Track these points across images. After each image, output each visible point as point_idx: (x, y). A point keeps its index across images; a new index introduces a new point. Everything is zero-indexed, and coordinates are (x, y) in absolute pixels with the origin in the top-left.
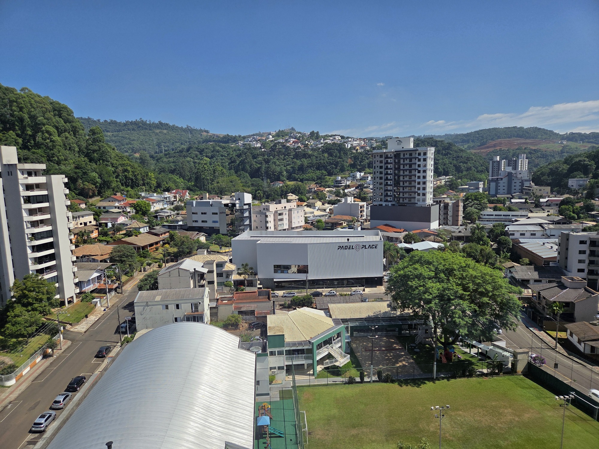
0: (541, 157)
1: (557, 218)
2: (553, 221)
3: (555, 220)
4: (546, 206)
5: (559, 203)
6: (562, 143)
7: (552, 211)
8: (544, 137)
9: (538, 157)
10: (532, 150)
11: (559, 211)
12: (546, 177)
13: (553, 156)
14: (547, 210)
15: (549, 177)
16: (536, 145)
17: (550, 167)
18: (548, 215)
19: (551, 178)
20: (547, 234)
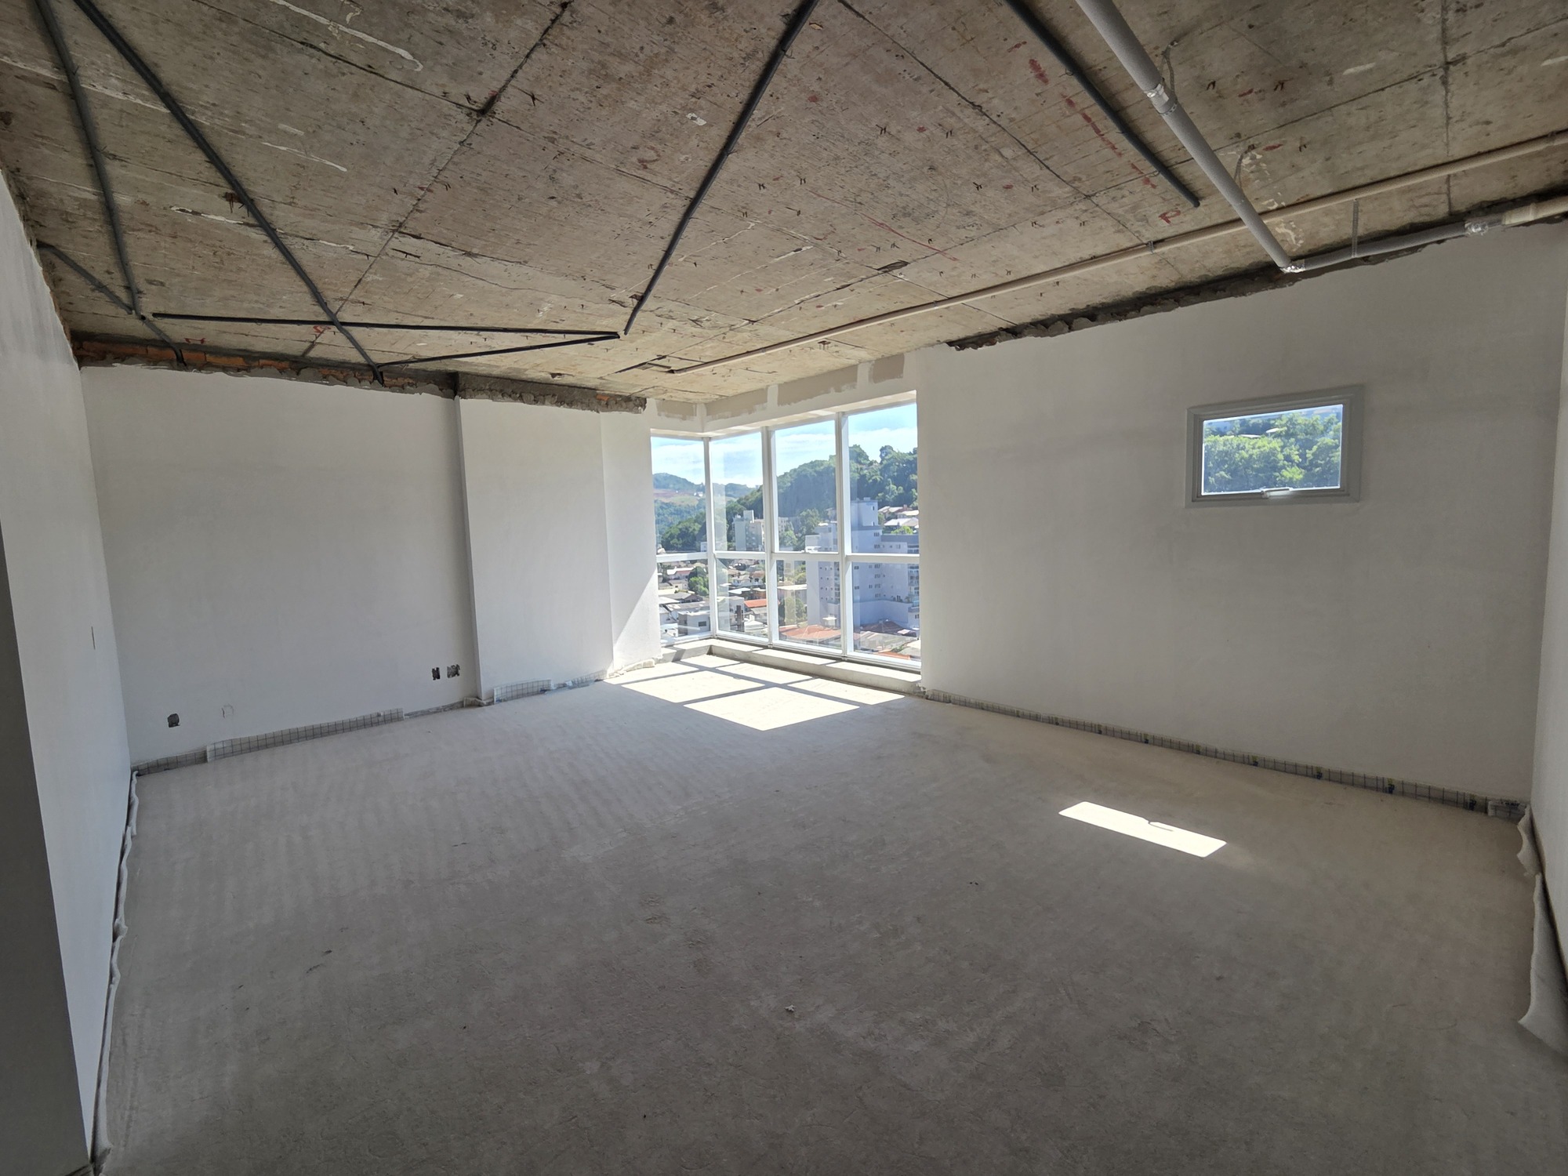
0: (674, 514)
1: (685, 596)
2: (682, 599)
3: (683, 598)
4: (675, 579)
5: (688, 574)
6: (697, 495)
7: (680, 586)
8: (677, 487)
9: (671, 514)
10: (663, 503)
11: (689, 585)
12: (675, 540)
13: (689, 512)
14: (674, 585)
15: (679, 540)
16: (670, 497)
17: (680, 527)
18: (676, 592)
19: (681, 542)
20: (672, 618)
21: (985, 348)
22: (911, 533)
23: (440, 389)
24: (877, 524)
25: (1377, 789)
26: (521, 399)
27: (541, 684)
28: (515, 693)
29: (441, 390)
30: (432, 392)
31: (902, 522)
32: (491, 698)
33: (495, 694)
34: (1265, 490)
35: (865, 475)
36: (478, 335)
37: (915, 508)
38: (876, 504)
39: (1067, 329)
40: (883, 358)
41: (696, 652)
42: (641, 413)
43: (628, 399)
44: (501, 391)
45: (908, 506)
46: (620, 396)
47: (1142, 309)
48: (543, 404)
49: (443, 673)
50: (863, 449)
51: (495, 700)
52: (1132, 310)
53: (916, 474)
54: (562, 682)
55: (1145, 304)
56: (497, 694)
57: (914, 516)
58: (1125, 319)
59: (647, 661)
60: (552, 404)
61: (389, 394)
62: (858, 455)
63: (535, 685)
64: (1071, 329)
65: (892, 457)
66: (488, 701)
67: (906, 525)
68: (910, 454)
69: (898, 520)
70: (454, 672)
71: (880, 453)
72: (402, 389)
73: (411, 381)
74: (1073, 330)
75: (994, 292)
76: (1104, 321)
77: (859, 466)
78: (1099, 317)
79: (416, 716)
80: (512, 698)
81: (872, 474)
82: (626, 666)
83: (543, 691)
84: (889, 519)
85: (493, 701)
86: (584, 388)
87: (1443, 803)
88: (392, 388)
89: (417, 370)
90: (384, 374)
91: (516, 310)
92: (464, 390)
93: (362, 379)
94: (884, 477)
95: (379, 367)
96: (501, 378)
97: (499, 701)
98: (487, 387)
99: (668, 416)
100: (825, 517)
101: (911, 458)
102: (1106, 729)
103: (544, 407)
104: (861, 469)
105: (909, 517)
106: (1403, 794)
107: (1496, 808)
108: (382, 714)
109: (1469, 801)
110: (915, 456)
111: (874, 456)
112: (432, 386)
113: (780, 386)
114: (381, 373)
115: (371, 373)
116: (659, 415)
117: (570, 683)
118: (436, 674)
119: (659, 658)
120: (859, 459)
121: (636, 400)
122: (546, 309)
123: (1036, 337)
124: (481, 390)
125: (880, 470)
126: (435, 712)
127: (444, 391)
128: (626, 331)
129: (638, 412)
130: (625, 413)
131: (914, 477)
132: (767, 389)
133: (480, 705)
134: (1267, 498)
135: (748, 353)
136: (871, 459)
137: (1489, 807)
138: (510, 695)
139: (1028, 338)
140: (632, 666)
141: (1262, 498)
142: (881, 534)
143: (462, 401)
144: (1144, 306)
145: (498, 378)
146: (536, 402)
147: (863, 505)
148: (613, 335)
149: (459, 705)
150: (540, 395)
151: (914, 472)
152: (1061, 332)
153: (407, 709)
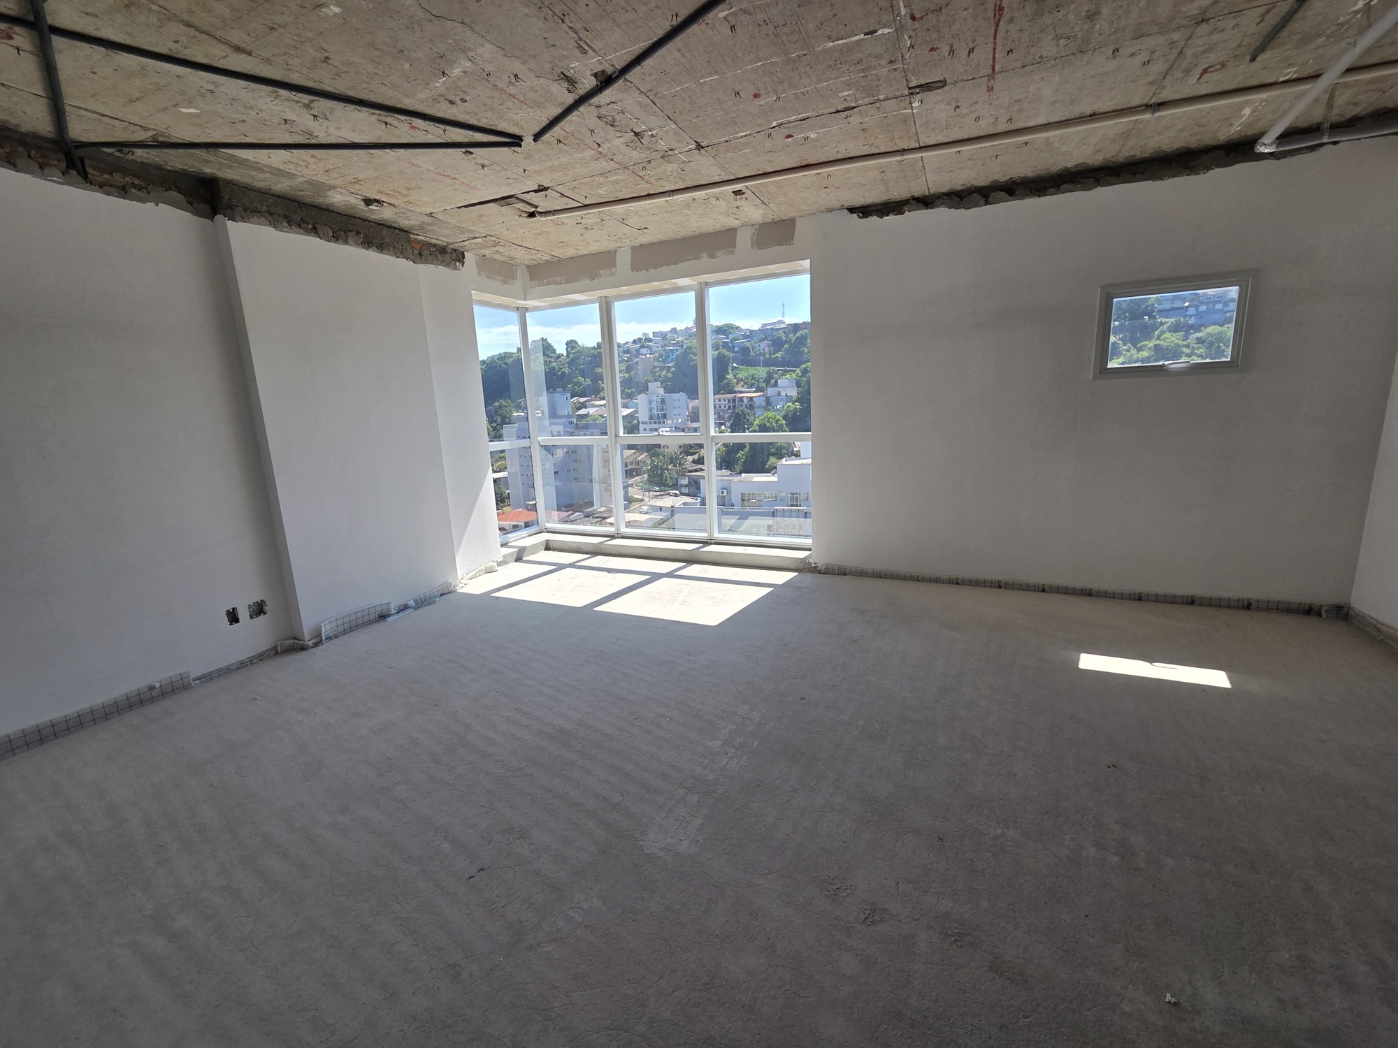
21: (891, 217)
22: (601, 421)
23: (188, 202)
24: (570, 413)
25: (1238, 608)
26: (315, 231)
27: (378, 609)
28: (347, 625)
29: (190, 203)
30: (176, 205)
31: (591, 411)
32: (317, 637)
33: (323, 631)
34: (1166, 363)
35: (554, 367)
36: (308, 106)
37: (603, 399)
38: (569, 395)
39: (983, 201)
40: (774, 223)
41: (534, 549)
42: (459, 270)
43: (442, 250)
44: (286, 217)
45: (596, 397)
46: (434, 245)
47: (1061, 187)
48: (346, 242)
49: (243, 614)
50: (550, 342)
51: (324, 638)
52: (1051, 187)
53: (601, 368)
54: (402, 602)
55: (1064, 182)
56: (325, 631)
57: (601, 405)
58: (1044, 196)
59: (489, 565)
60: (357, 244)
61: (98, 196)
62: (547, 348)
63: (372, 611)
64: (987, 203)
65: (578, 351)
66: (314, 641)
67: (595, 414)
68: (594, 348)
69: (588, 409)
70: (258, 610)
71: (566, 347)
72: (123, 192)
73: (137, 182)
74: (990, 204)
75: (962, 146)
76: (1022, 197)
77: (548, 359)
78: (1017, 193)
79: (211, 679)
80: (344, 632)
81: (561, 367)
82: (467, 574)
83: (383, 617)
84: (579, 409)
85: (321, 641)
86: (395, 228)
87: (1288, 612)
88: (102, 187)
89: (144, 166)
90: (87, 162)
91: (407, 66)
92: (230, 207)
93: (46, 165)
94: (571, 369)
95: (76, 147)
96: (285, 198)
97: (329, 638)
98: (265, 208)
99: (488, 277)
100: (519, 408)
101: (595, 352)
102: (1006, 583)
103: (347, 247)
104: (550, 362)
105: (597, 406)
106: (1258, 609)
107: (1327, 611)
108: (157, 685)
109: (1307, 609)
110: (598, 350)
111: (561, 349)
112: (174, 194)
113: (634, 248)
114: (82, 160)
115: (61, 156)
116: (480, 274)
117: (412, 603)
118: (233, 617)
119: (499, 560)
120: (547, 352)
121: (452, 253)
122: (457, 72)
123: (949, 208)
124: (256, 212)
125: (568, 363)
126: (238, 668)
127: (195, 205)
128: (537, 137)
129: (456, 268)
130: (442, 268)
131: (599, 370)
132: (616, 251)
133: (303, 648)
134: (1167, 370)
135: (649, 196)
136: (558, 352)
137: (1323, 613)
138: (341, 629)
139: (940, 209)
140: (474, 573)
141: (1163, 370)
142: (575, 422)
143: (230, 223)
144: (1064, 183)
145: (279, 197)
146: (335, 238)
147: (557, 395)
148: (514, 141)
149: (272, 654)
150: (340, 230)
151: (600, 365)
152: (977, 205)
153: (196, 670)
